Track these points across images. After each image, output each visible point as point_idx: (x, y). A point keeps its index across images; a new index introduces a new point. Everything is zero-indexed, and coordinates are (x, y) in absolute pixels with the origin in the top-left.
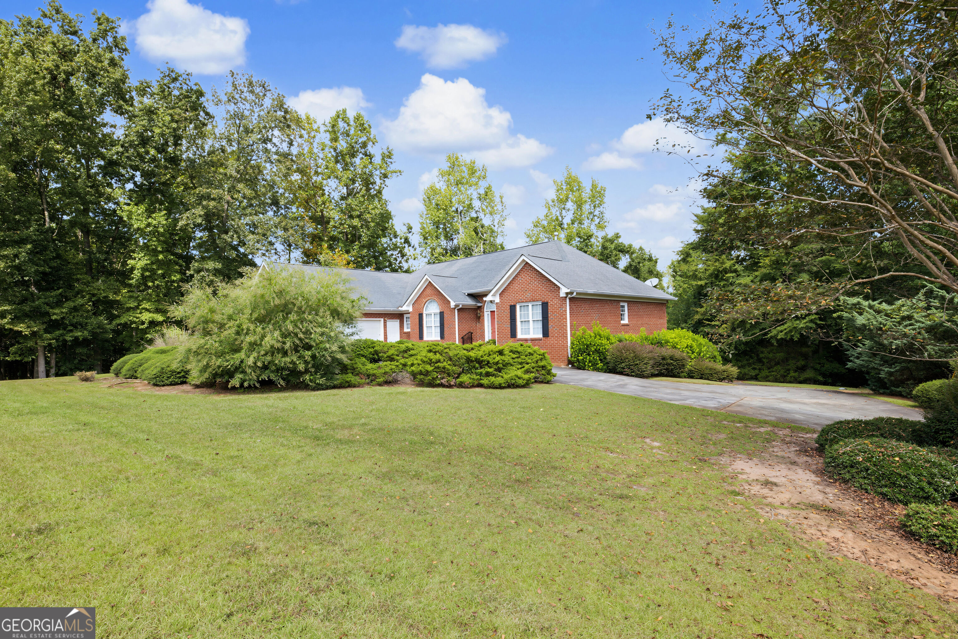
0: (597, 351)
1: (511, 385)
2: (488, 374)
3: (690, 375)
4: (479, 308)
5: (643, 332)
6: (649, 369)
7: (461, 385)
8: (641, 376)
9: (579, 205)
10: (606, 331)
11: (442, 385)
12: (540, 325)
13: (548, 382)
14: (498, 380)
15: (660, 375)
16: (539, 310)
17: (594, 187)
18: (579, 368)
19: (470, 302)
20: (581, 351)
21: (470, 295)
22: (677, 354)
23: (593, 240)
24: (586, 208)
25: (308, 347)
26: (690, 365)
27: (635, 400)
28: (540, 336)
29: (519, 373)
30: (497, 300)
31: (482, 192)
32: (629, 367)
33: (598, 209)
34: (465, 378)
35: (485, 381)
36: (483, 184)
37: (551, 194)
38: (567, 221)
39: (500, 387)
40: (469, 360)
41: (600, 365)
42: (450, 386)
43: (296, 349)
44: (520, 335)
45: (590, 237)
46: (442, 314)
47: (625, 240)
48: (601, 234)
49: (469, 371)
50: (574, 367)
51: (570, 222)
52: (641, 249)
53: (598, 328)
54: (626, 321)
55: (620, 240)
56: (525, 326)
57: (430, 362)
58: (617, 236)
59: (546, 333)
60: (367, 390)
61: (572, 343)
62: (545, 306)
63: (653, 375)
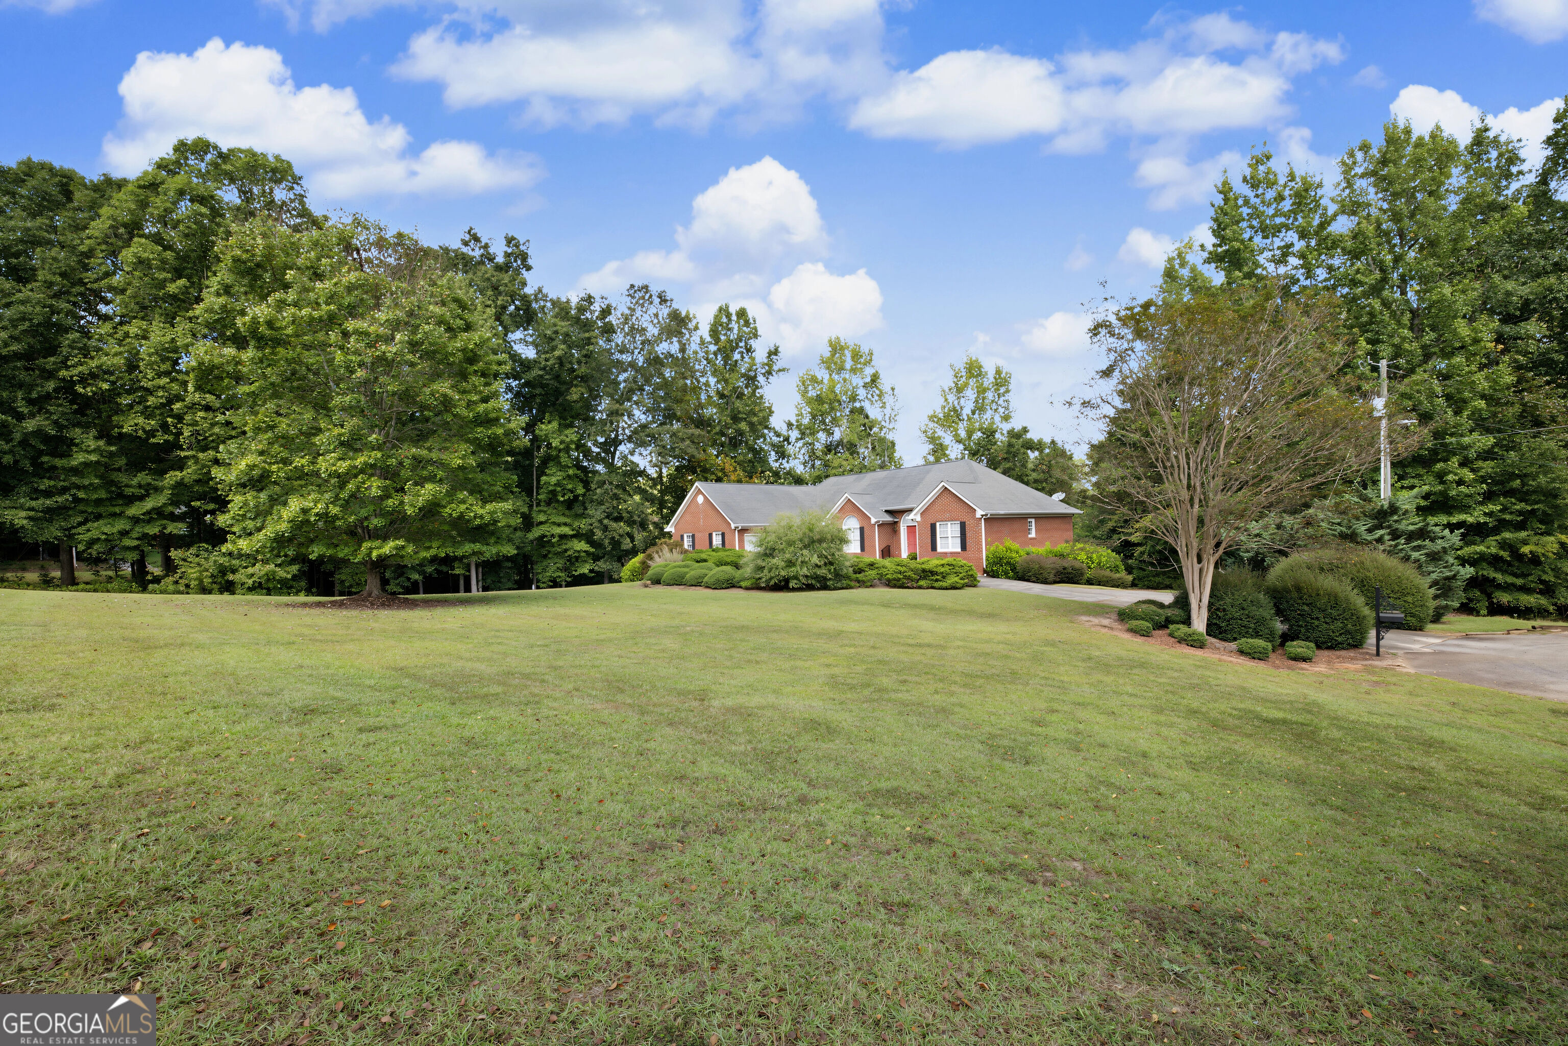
0: (1008, 563)
1: (953, 588)
2: (937, 580)
3: (1090, 582)
4: (896, 523)
5: (1048, 546)
6: (1051, 577)
7: (920, 587)
8: (1045, 582)
9: (982, 391)
10: (1015, 546)
11: (908, 588)
12: (959, 540)
13: (975, 586)
14: (944, 584)
15: (1062, 581)
16: (957, 528)
17: (998, 372)
18: (993, 577)
19: (888, 518)
20: (995, 563)
21: (886, 511)
22: (1077, 565)
23: (998, 435)
24: (990, 395)
25: (831, 563)
26: (1089, 574)
27: (1038, 597)
28: (959, 550)
29: (957, 579)
30: (918, 518)
31: (868, 380)
32: (1035, 575)
33: (1002, 399)
34: (922, 583)
35: (936, 584)
36: (869, 371)
37: (949, 382)
38: (967, 411)
39: (946, 589)
40: (924, 571)
41: (1011, 574)
42: (913, 588)
43: (825, 564)
44: (939, 549)
45: (993, 432)
46: (862, 530)
47: (1033, 435)
48: (1006, 427)
49: (925, 578)
50: (988, 575)
51: (970, 413)
52: (1053, 442)
53: (1009, 543)
54: (1033, 535)
55: (1029, 436)
56: (944, 541)
57: (900, 573)
58: (1025, 430)
59: (964, 546)
60: (861, 590)
61: (987, 557)
62: (963, 526)
63: (1055, 582)
